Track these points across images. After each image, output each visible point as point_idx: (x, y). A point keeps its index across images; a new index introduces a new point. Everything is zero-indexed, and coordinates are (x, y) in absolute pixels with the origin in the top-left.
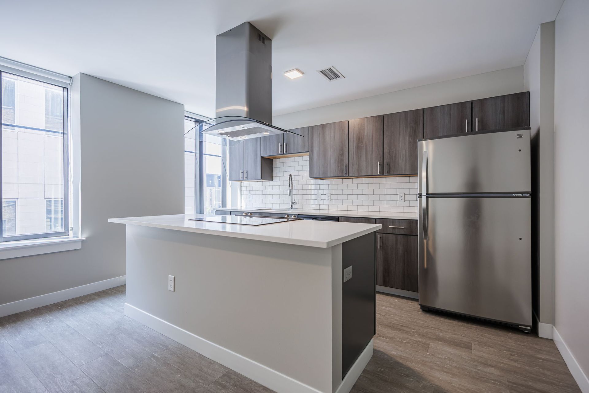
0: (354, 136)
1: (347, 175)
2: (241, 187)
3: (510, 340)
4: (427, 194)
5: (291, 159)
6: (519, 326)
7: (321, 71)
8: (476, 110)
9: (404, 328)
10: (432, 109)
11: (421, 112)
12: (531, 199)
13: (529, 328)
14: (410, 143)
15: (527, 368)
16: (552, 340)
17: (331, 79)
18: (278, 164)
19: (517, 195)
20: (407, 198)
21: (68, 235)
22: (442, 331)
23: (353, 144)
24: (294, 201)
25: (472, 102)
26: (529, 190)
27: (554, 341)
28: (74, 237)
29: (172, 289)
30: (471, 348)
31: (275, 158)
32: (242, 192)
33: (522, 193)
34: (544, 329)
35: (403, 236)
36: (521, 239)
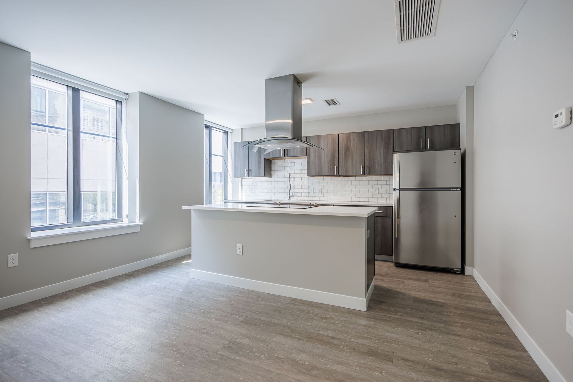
0: (343, 146)
1: (338, 175)
2: (242, 182)
3: (449, 277)
4: (400, 189)
5: (288, 161)
6: (455, 270)
7: (326, 101)
8: (428, 133)
9: (388, 275)
10: (400, 130)
11: (392, 132)
12: (461, 192)
13: (460, 270)
14: (384, 152)
15: (459, 287)
16: (472, 276)
17: (330, 105)
18: (276, 164)
19: (453, 189)
20: (380, 191)
21: (122, 221)
22: (410, 275)
23: (342, 152)
24: (291, 194)
25: (425, 127)
26: (460, 186)
27: (474, 277)
28: (129, 222)
29: (241, 254)
30: (429, 282)
31: (274, 159)
32: (243, 186)
33: (456, 188)
34: (468, 270)
35: (381, 218)
36: (455, 216)
